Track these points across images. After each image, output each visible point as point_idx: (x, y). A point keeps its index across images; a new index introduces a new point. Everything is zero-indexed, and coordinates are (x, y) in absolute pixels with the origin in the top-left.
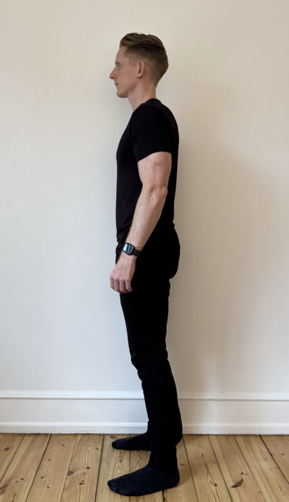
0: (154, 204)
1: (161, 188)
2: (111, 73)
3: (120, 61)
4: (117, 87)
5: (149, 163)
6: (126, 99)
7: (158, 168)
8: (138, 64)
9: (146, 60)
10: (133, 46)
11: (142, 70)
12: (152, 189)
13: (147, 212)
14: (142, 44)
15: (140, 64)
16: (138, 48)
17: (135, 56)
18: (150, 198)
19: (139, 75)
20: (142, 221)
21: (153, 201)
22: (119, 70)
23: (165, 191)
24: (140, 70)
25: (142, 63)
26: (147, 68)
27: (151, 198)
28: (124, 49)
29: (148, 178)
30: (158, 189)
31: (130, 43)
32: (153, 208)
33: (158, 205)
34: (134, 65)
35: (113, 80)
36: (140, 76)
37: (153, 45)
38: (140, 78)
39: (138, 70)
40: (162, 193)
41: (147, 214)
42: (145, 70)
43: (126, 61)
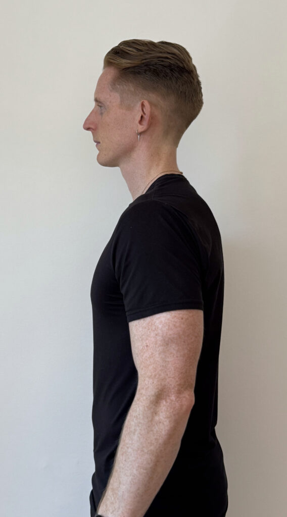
0: (163, 433)
1: (179, 392)
2: (87, 120)
3: (102, 98)
4: (97, 146)
5: (153, 334)
6: (117, 170)
7: (173, 348)
8: (139, 105)
9: (154, 97)
10: (128, 68)
11: (146, 117)
12: (159, 397)
13: (146, 451)
14: (147, 65)
15: (143, 105)
16: (139, 73)
17: (132, 89)
18: (153, 416)
19: (141, 128)
20: (135, 471)
21: (161, 426)
22: (102, 114)
23: (188, 399)
24: (142, 117)
25: (146, 104)
26: (157, 113)
27: (157, 418)
28: (112, 72)
29: (151, 368)
30: (173, 398)
31: (125, 62)
32: (161, 441)
33: (171, 435)
34: (129, 108)
35: (90, 133)
36: (143, 130)
37: (170, 66)
38: (140, 134)
39: (138, 118)
40: (181, 406)
41: (147, 456)
42: (152, 117)
43: (113, 99)
